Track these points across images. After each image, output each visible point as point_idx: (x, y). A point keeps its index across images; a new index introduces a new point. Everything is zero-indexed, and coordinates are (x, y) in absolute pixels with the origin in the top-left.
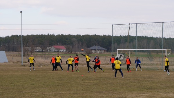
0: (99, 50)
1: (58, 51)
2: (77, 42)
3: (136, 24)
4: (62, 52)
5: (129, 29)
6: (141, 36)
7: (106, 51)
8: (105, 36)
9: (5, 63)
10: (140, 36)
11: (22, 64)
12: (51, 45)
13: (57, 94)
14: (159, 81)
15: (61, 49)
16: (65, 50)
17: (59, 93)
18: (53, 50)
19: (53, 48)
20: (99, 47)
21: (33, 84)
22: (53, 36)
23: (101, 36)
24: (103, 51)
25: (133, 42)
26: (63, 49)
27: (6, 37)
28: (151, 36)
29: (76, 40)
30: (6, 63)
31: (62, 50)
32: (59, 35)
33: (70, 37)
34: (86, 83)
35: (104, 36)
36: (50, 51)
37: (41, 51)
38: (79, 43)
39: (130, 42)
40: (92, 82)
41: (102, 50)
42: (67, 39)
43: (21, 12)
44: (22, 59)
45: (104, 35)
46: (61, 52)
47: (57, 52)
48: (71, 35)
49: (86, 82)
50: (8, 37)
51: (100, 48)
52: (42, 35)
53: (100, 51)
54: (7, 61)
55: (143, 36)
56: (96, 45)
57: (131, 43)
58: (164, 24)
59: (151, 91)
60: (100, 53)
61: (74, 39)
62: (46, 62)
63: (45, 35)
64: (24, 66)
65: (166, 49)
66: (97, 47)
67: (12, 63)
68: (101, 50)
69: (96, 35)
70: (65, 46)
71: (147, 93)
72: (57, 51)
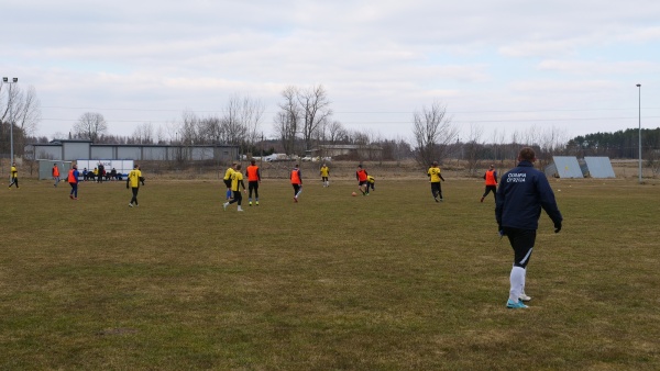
9: (608, 178)
11: (641, 180)
21: (648, 217)
27: (616, 133)
30: (611, 178)
43: (639, 85)
44: (640, 171)
50: (621, 132)
64: (644, 183)
67: (623, 179)
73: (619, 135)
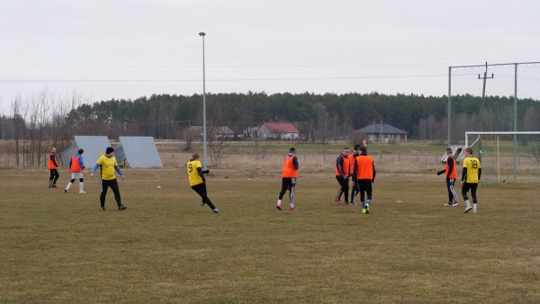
0: (386, 135)
1: (279, 139)
2: (327, 114)
3: (516, 64)
4: (289, 139)
5: (485, 78)
6: (501, 96)
7: (406, 137)
8: (403, 96)
9: (154, 168)
10: (497, 97)
12: (258, 121)
13: (369, 246)
15: (286, 133)
16: (296, 135)
17: (373, 244)
18: (265, 136)
19: (264, 131)
20: (386, 125)
21: (282, 222)
22: (262, 96)
23: (392, 97)
24: (398, 137)
25: (477, 112)
26: (291, 133)
27: (138, 101)
28: (528, 98)
29: (324, 107)
30: (158, 168)
31: (289, 135)
32: (279, 95)
33: (306, 100)
34: (414, 219)
35: (401, 97)
36: (257, 137)
37: (232, 136)
38: (331, 115)
39: (470, 114)
40: (430, 217)
41: (395, 134)
42: (300, 105)
43: (202, 34)
45: (398, 95)
46: (285, 139)
47: (276, 139)
48: (311, 93)
49: (413, 216)
50: (144, 99)
51: (391, 129)
52: (233, 95)
53: (389, 136)
54: (160, 164)
55: (504, 98)
56: (378, 122)
57: (474, 116)
60: (390, 143)
61: (319, 105)
62: (263, 167)
63: (241, 96)
64: (211, 175)
66: (381, 128)
67: (175, 169)
68: (391, 134)
69: (376, 94)
70: (296, 123)
72: (274, 136)
73: (141, 103)
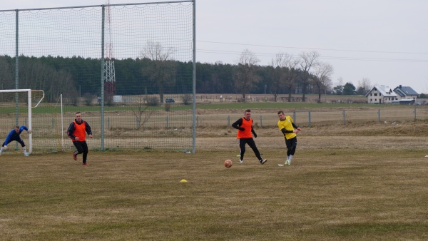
14: (23, 183)
58: (19, 15)
59: (13, 209)
65: (29, 90)
71: (6, 217)
